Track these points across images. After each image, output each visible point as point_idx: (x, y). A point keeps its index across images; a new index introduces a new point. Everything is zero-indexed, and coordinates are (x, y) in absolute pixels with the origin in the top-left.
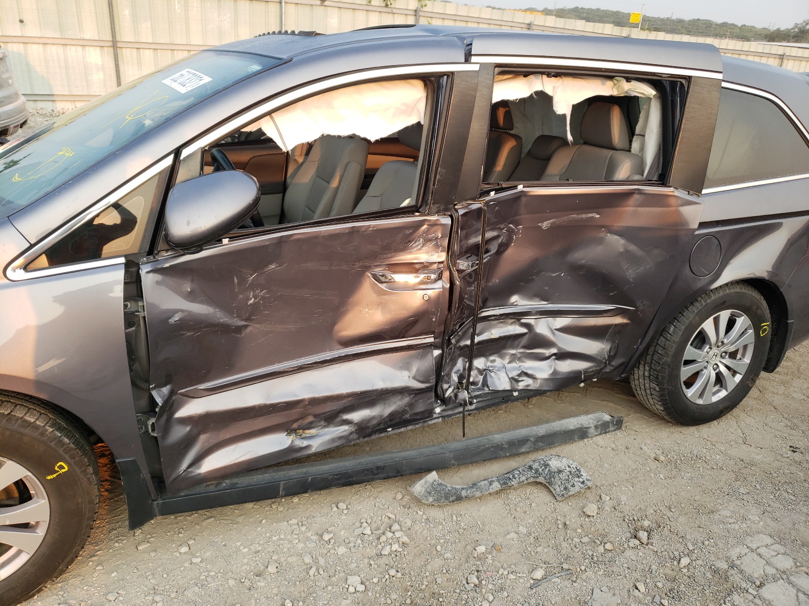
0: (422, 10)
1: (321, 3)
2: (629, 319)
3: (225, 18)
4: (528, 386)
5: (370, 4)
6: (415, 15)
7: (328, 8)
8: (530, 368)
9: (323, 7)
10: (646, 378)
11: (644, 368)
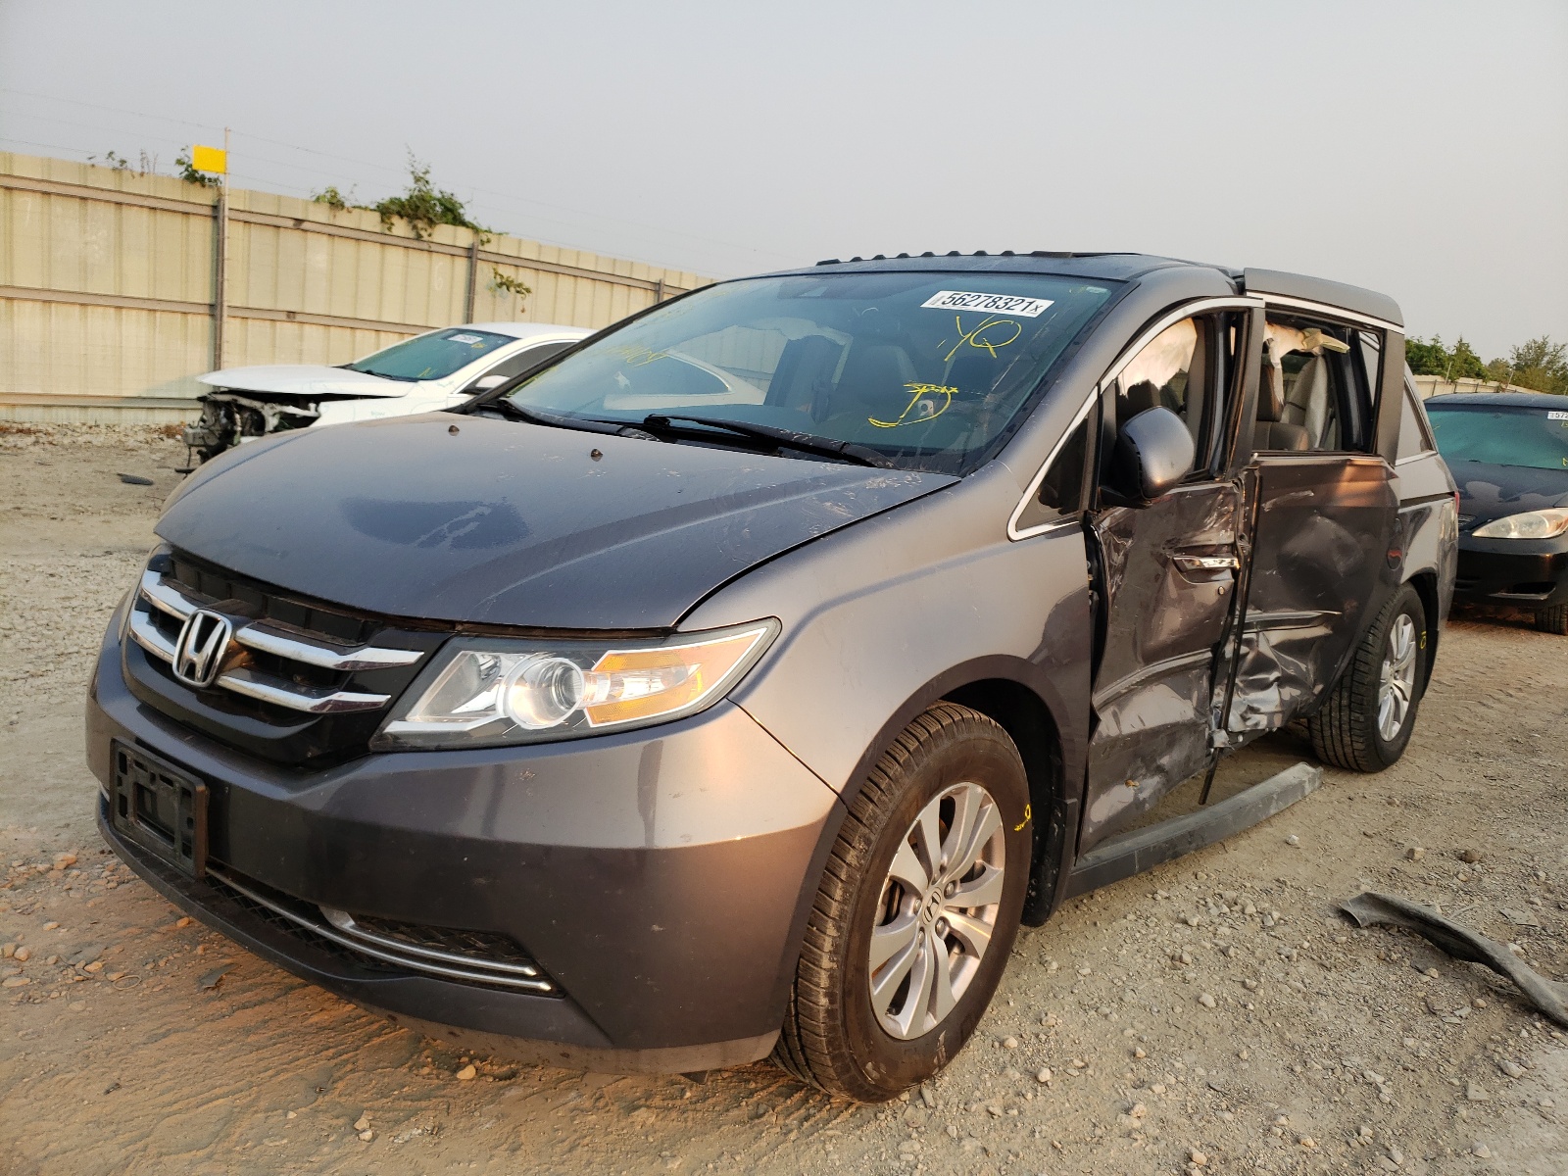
0: (481, 248)
1: (294, 225)
2: (1332, 630)
3: (94, 237)
4: (1257, 724)
5: (388, 233)
6: (470, 257)
7: (309, 235)
8: (1256, 701)
9: (298, 233)
10: (1343, 708)
11: (1341, 694)
